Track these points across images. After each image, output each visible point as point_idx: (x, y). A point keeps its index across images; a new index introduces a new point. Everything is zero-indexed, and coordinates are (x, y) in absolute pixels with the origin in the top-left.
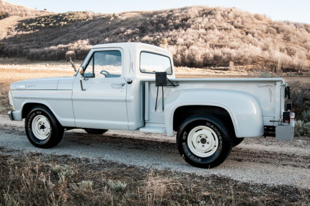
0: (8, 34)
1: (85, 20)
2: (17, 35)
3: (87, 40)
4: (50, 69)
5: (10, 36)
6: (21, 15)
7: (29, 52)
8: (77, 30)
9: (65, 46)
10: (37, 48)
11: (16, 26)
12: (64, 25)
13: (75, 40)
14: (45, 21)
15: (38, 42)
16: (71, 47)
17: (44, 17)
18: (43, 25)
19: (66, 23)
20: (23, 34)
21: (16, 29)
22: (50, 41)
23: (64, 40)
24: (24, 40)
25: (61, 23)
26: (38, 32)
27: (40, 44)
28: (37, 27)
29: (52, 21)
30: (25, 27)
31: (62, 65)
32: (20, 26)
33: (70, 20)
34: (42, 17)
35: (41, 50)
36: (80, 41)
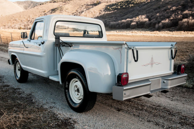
0: (100, 13)
1: (145, 2)
2: (105, 14)
3: (145, 15)
4: (118, 34)
5: (101, 15)
6: (107, 2)
7: (110, 24)
8: (139, 9)
9: (131, 19)
10: (115, 21)
11: (104, 9)
12: (132, 6)
13: (138, 15)
14: (120, 5)
15: (115, 18)
16: (134, 20)
17: (120, 2)
18: (119, 7)
19: (133, 5)
20: (108, 13)
21: (104, 10)
22: (123, 17)
23: (131, 16)
24: (108, 17)
25: (130, 5)
26: (116, 12)
27: (117, 19)
28: (116, 9)
29: (124, 4)
30: (109, 9)
31: (126, 32)
32: (106, 9)
33: (135, 3)
34: (119, 2)
35: (117, 22)
36: (140, 16)
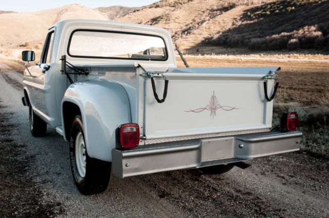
0: (233, 24)
1: (317, 2)
2: (241, 25)
3: (316, 25)
4: (262, 59)
5: (235, 26)
6: (247, 5)
7: (250, 42)
8: (306, 14)
9: (288, 34)
10: (260, 37)
11: (242, 16)
12: (292, 10)
13: (302, 26)
14: (271, 8)
15: (261, 31)
16: (295, 35)
17: (270, 4)
18: (268, 13)
19: (293, 8)
20: (248, 24)
21: (241, 19)
22: (274, 29)
23: (290, 27)
24: (247, 30)
25: (288, 9)
26: (262, 20)
27: (263, 33)
28: (262, 15)
29: (278, 7)
30: (249, 16)
31: (277, 55)
32: (245, 16)
33: (298, 4)
34: (268, 4)
35: (263, 39)
36: (306, 28)
